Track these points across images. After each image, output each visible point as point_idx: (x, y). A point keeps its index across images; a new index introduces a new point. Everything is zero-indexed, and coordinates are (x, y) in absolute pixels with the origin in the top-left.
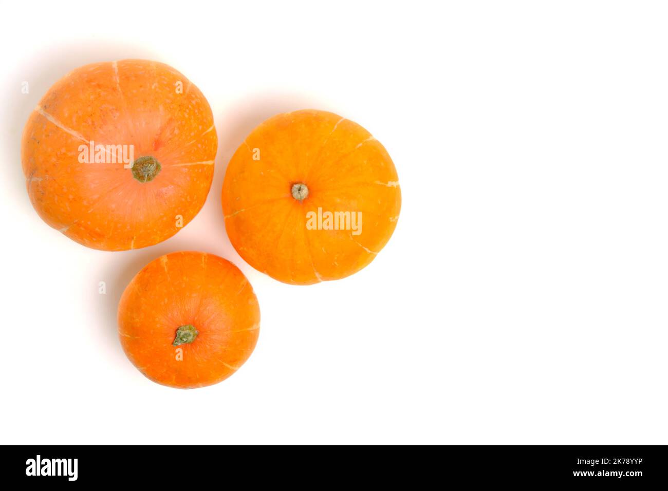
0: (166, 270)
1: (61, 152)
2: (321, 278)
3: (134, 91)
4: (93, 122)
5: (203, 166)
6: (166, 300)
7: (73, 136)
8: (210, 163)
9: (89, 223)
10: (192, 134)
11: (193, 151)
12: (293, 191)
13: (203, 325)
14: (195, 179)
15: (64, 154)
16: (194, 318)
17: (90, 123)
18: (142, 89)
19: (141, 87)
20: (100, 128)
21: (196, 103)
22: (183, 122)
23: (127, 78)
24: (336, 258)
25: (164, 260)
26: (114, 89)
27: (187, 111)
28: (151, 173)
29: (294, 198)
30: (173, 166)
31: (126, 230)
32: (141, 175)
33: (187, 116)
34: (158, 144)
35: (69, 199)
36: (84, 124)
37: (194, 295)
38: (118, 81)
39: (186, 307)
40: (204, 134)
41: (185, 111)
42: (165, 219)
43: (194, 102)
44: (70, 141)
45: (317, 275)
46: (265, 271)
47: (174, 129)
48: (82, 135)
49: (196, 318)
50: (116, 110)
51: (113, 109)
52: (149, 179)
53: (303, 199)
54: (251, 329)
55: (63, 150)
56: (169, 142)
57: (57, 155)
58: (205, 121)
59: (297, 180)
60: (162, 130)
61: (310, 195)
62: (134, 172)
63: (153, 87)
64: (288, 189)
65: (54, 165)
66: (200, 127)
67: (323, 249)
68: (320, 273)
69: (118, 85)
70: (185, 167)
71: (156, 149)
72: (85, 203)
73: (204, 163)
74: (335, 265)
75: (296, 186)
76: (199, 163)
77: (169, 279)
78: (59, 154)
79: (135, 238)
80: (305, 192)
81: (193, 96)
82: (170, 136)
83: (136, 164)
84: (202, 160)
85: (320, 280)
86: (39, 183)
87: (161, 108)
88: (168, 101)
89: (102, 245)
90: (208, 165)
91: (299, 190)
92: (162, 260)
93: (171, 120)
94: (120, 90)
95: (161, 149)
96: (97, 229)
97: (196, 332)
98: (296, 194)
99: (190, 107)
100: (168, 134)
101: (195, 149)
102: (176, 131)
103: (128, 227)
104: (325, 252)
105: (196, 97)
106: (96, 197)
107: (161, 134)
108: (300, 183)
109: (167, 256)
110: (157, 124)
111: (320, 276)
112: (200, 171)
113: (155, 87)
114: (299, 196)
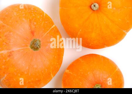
0: (71, 73)
1: (4, 62)
2: (126, 32)
3: (10, 21)
4: (6, 43)
5: (53, 28)
6: (81, 83)
7: (3, 53)
8: (54, 26)
9: (32, 79)
10: (41, 20)
11: (46, 26)
12: (92, 8)
13: (100, 81)
14: (54, 35)
15: (5, 62)
16: (95, 81)
17: (5, 44)
18: (12, 18)
19: (11, 18)
20: (10, 43)
21: (33, 8)
22: (35, 18)
23: (4, 19)
24: (126, 19)
25: (67, 71)
26: (3, 26)
27: (33, 13)
28: (39, 44)
29: (95, 11)
30: (43, 36)
31: (46, 72)
32: (36, 48)
33: (34, 15)
34: (32, 33)
35: (19, 76)
36: (4, 46)
37: (89, 73)
38: (2, 22)
39: (90, 79)
40: (44, 17)
41: (32, 14)
42: (56, 57)
43: (32, 9)
44: (4, 56)
45: (124, 31)
46: (105, 46)
47: (34, 23)
48: (6, 50)
49: (96, 80)
50: (10, 32)
51: (9, 33)
52: (40, 47)
53: (98, 8)
54: (117, 70)
55: (4, 61)
56: (36, 29)
57: (3, 64)
58: (41, 12)
59: (91, 4)
60: (30, 26)
61: (99, 5)
62: (33, 49)
63: (15, 15)
64: (90, 9)
65: (5, 68)
66: (41, 16)
67: (119, 19)
68: (125, 30)
69: (3, 24)
70: (48, 33)
71: (33, 35)
72: (26, 73)
73: (52, 27)
74: (128, 22)
75: (93, 6)
76: (51, 29)
77: (75, 75)
78: (3, 63)
79: (51, 72)
80: (97, 5)
81: (30, 7)
82: (35, 27)
83: (31, 45)
84: (51, 27)
85: (126, 33)
86: (5, 79)
87: (24, 19)
88: (24, 15)
89: (42, 84)
90: (54, 27)
91: (95, 6)
92: (66, 72)
93: (30, 21)
94: (5, 25)
95: (35, 34)
96: (37, 79)
97: (100, 85)
98: (95, 9)
99: (32, 11)
100: (33, 27)
101: (46, 24)
102: (35, 23)
103: (46, 70)
104: (121, 20)
105: (31, 7)
106: (27, 68)
107: (31, 28)
108: (93, 4)
109: (67, 69)
110: (27, 26)
111: (126, 31)
112: (53, 31)
113: (16, 14)
114: (96, 8)
